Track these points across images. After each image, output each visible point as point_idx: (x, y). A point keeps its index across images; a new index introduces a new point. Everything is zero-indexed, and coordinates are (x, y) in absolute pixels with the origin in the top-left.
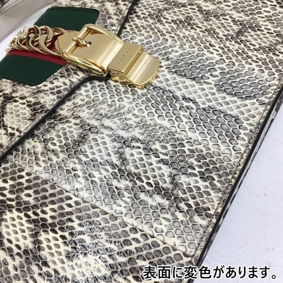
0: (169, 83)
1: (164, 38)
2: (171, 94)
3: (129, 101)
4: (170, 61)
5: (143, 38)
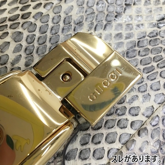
0: (124, 35)
1: (34, 17)
2: (147, 38)
3: (141, 98)
4: (84, 21)
5: (13, 45)
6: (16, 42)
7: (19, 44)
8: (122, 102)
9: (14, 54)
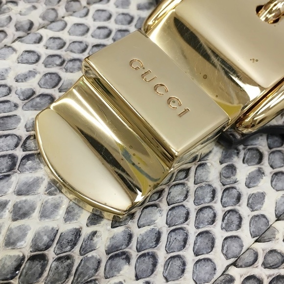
6: (264, 216)
7: (256, 210)
8: (49, 75)
9: (262, 192)
